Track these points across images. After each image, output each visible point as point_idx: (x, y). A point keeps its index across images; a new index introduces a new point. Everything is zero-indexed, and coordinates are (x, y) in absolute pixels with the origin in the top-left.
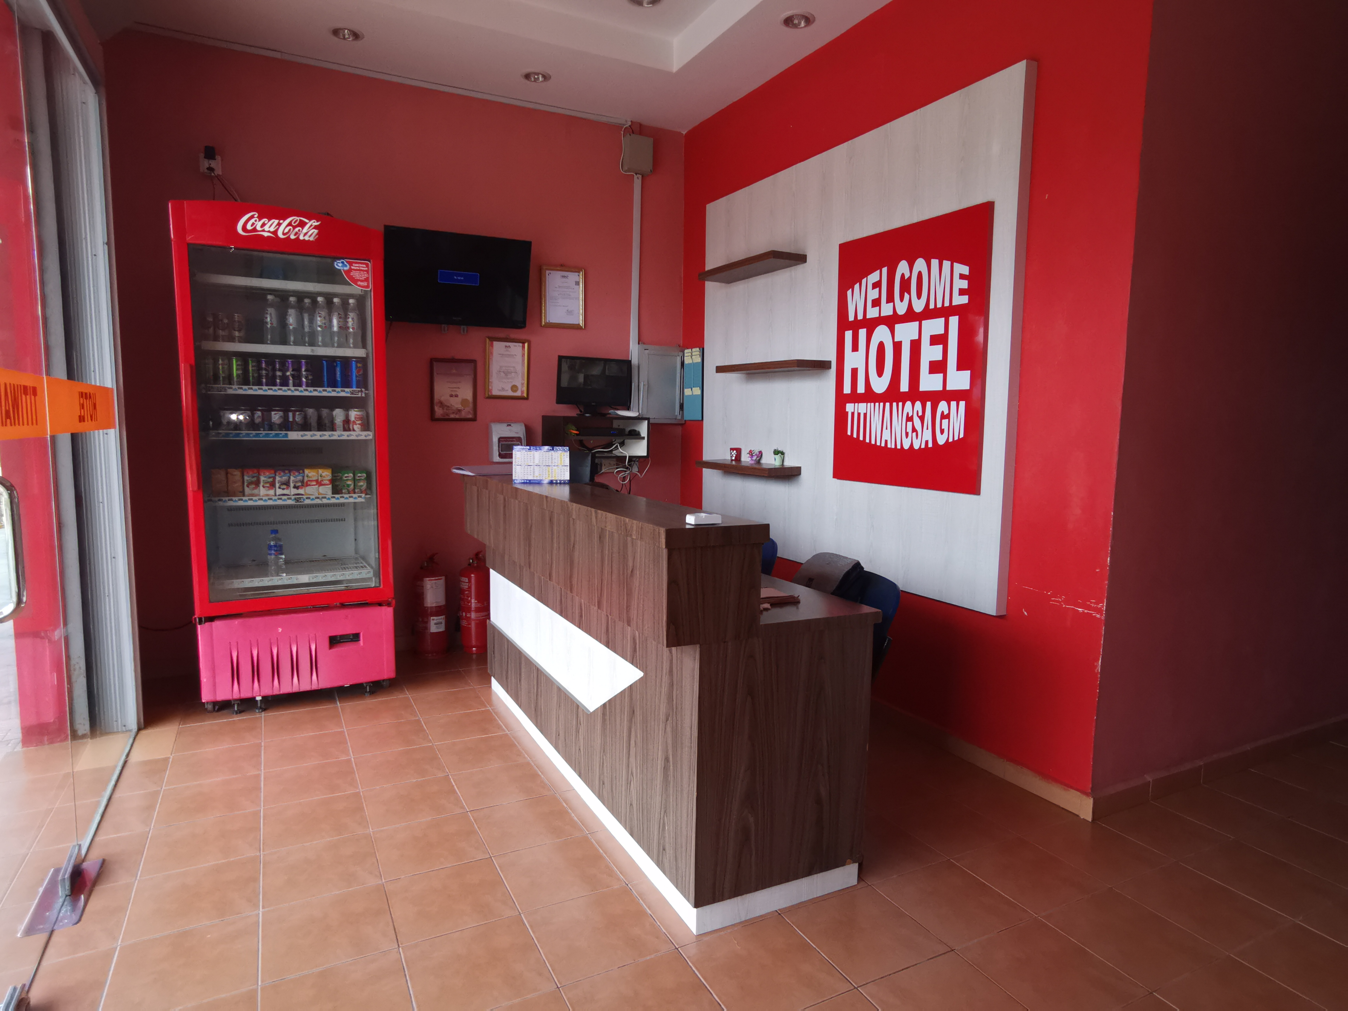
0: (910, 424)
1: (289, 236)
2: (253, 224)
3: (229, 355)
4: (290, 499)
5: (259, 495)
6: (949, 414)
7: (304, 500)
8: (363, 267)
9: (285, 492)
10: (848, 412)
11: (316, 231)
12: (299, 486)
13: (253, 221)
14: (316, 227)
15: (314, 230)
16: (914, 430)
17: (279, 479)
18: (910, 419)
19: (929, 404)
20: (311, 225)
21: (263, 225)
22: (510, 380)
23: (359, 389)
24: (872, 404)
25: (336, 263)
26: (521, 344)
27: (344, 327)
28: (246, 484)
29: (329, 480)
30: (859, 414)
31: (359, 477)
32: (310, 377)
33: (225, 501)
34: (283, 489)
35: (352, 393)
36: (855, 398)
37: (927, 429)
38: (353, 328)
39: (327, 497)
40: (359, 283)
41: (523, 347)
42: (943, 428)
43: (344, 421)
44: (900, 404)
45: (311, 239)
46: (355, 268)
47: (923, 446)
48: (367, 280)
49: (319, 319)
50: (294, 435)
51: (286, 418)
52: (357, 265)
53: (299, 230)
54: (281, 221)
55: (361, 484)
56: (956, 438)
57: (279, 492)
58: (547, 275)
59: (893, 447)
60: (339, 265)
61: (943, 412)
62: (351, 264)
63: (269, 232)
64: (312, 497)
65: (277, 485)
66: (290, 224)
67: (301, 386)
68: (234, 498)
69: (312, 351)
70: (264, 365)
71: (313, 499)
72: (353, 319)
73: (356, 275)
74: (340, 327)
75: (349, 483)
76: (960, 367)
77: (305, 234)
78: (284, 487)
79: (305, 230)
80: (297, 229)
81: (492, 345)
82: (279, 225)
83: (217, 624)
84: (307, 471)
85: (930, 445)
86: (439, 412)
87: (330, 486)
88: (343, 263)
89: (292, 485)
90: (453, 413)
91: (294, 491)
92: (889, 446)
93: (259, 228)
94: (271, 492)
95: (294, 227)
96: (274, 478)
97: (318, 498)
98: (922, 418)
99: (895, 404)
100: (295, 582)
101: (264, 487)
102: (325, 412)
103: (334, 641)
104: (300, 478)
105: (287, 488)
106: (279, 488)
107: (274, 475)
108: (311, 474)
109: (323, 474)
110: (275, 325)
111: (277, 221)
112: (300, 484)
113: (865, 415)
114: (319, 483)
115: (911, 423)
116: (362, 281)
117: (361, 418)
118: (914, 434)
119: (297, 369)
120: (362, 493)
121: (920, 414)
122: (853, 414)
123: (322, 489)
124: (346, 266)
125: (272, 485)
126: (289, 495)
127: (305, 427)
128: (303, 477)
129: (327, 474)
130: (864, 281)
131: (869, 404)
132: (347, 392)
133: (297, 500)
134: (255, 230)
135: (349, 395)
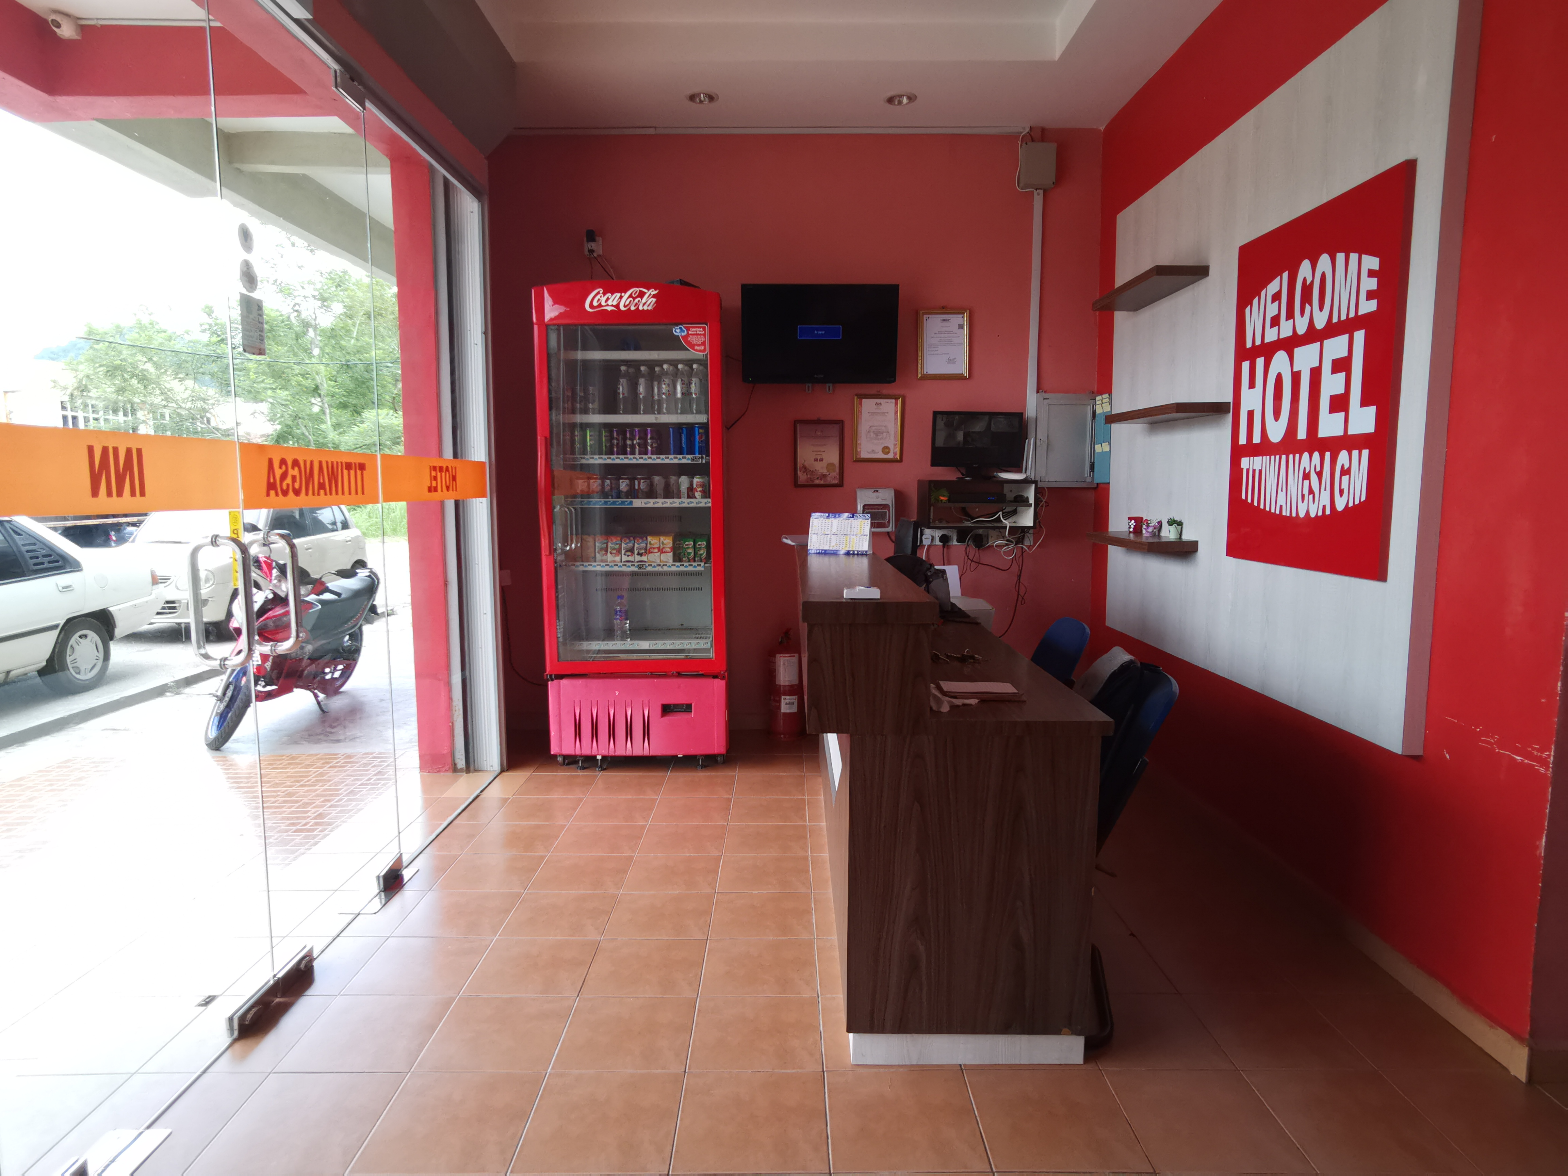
0: (1306, 482)
1: (630, 308)
2: (599, 300)
3: (584, 426)
4: (634, 565)
5: (607, 561)
6: (1349, 468)
7: (646, 567)
8: (700, 331)
9: (630, 558)
10: (1243, 469)
11: (654, 300)
12: (642, 553)
13: (598, 297)
14: (654, 296)
15: (652, 299)
16: (1311, 491)
17: (625, 546)
18: (1306, 476)
19: (1328, 454)
20: (650, 294)
21: (608, 299)
22: (881, 441)
23: (700, 456)
24: (1268, 457)
25: (674, 330)
26: (893, 401)
27: (686, 393)
28: (597, 550)
29: (670, 548)
30: (1254, 471)
31: (699, 545)
32: (654, 445)
33: (577, 566)
34: (628, 556)
35: (693, 460)
36: (1253, 450)
37: (1325, 490)
38: (695, 394)
39: (668, 564)
40: (696, 348)
41: (896, 404)
42: (1342, 488)
43: (688, 488)
44: (1297, 456)
45: (650, 308)
46: (693, 333)
47: (1320, 514)
48: (704, 344)
49: (664, 386)
50: (638, 503)
51: (631, 486)
52: (695, 330)
53: (639, 301)
54: (623, 294)
55: (702, 552)
56: (1357, 502)
57: (625, 558)
58: (925, 319)
59: (1288, 515)
60: (677, 331)
61: (1343, 466)
62: (688, 329)
63: (612, 306)
64: (653, 564)
65: (623, 552)
66: (631, 296)
67: (646, 454)
68: (585, 564)
69: (656, 418)
70: (615, 434)
71: (654, 567)
72: (695, 384)
73: (693, 340)
74: (683, 394)
75: (690, 551)
76: (1364, 403)
77: (644, 304)
78: (629, 553)
79: (644, 300)
80: (636, 300)
81: (861, 404)
82: (621, 297)
83: (564, 682)
84: (649, 538)
85: (1328, 512)
86: (802, 477)
87: (671, 553)
88: (681, 328)
89: (636, 552)
90: (817, 478)
91: (638, 558)
92: (1284, 514)
93: (603, 303)
94: (618, 559)
95: (634, 299)
96: (621, 545)
97: (660, 565)
98: (1319, 474)
99: (1291, 456)
100: (636, 647)
101: (611, 553)
102: (673, 479)
103: (667, 710)
104: (643, 545)
105: (632, 555)
106: (625, 554)
107: (620, 542)
108: (653, 541)
109: (665, 542)
110: (626, 395)
111: (619, 295)
112: (643, 551)
113: (1260, 471)
114: (661, 551)
115: (1308, 481)
116: (698, 345)
117: (702, 485)
118: (1311, 496)
119: (644, 438)
120: (701, 561)
121: (1318, 469)
122: (1248, 470)
123: (664, 557)
124: (684, 331)
125: (619, 551)
126: (632, 562)
127: (651, 494)
128: (647, 544)
129: (668, 541)
130: (1263, 293)
131: (1264, 457)
132: (689, 459)
133: (640, 567)
134: (600, 305)
135: (689, 462)
